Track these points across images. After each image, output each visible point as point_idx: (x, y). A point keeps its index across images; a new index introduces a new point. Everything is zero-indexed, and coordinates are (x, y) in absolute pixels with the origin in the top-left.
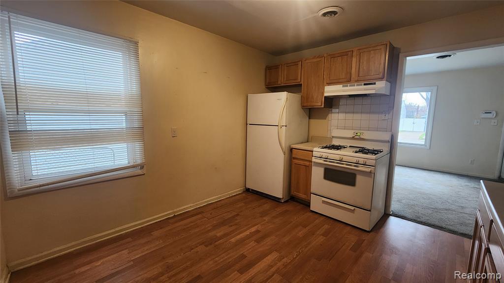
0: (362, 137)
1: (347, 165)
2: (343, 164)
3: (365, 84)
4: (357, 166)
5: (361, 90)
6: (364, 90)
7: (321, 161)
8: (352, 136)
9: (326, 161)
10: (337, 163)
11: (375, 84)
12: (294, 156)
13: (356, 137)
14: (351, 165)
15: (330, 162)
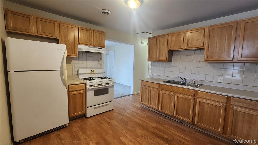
0: (95, 72)
1: (105, 85)
2: (103, 85)
3: (98, 48)
4: (108, 85)
5: (96, 50)
6: (98, 50)
7: (92, 87)
8: (90, 72)
9: (95, 86)
10: (101, 86)
11: (102, 48)
12: (70, 90)
13: (92, 72)
14: (106, 85)
15: (97, 86)
